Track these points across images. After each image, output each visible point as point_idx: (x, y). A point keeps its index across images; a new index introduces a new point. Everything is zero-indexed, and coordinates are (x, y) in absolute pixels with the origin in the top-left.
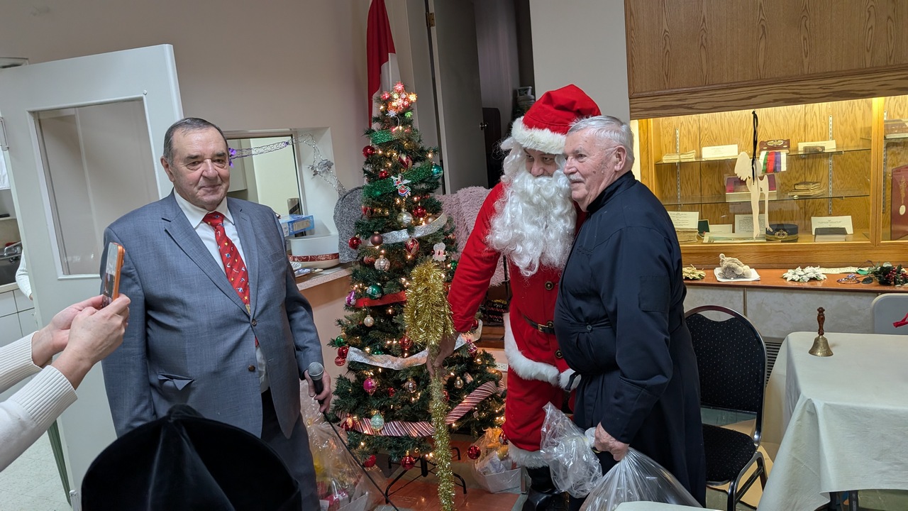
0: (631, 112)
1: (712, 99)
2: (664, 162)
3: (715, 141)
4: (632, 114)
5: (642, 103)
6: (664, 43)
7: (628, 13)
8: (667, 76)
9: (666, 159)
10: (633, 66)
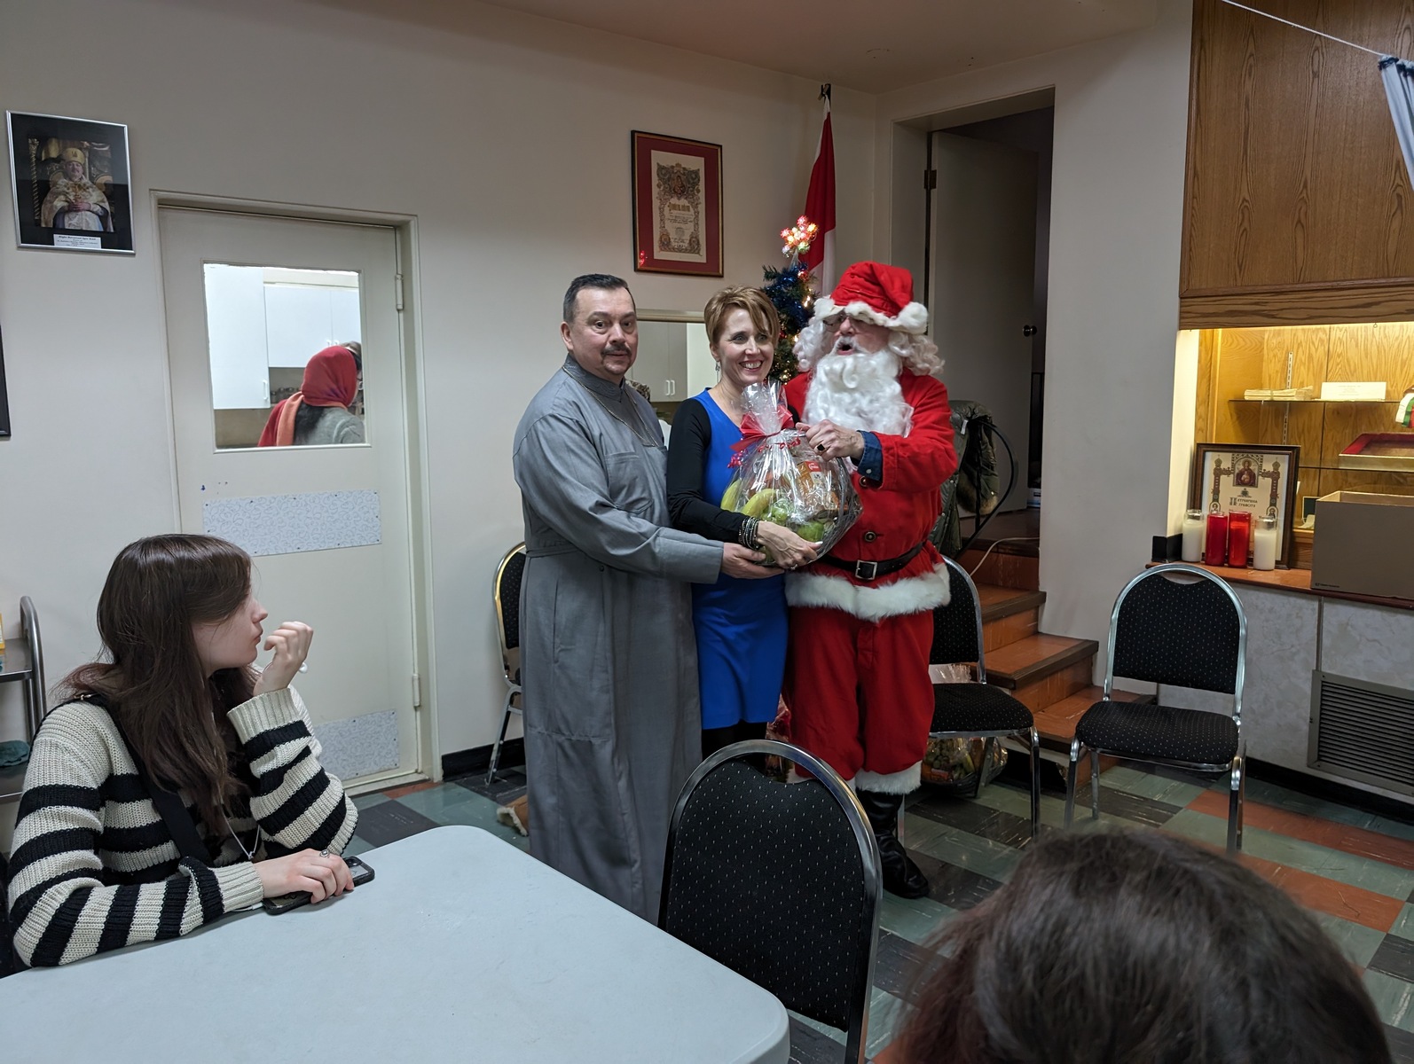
0: (1181, 318)
1: (1307, 305)
2: (1246, 398)
3: (1350, 375)
4: (1182, 321)
5: (1200, 306)
6: (1241, 218)
7: (1191, 173)
8: (1240, 267)
9: (1250, 395)
10: (1191, 250)
